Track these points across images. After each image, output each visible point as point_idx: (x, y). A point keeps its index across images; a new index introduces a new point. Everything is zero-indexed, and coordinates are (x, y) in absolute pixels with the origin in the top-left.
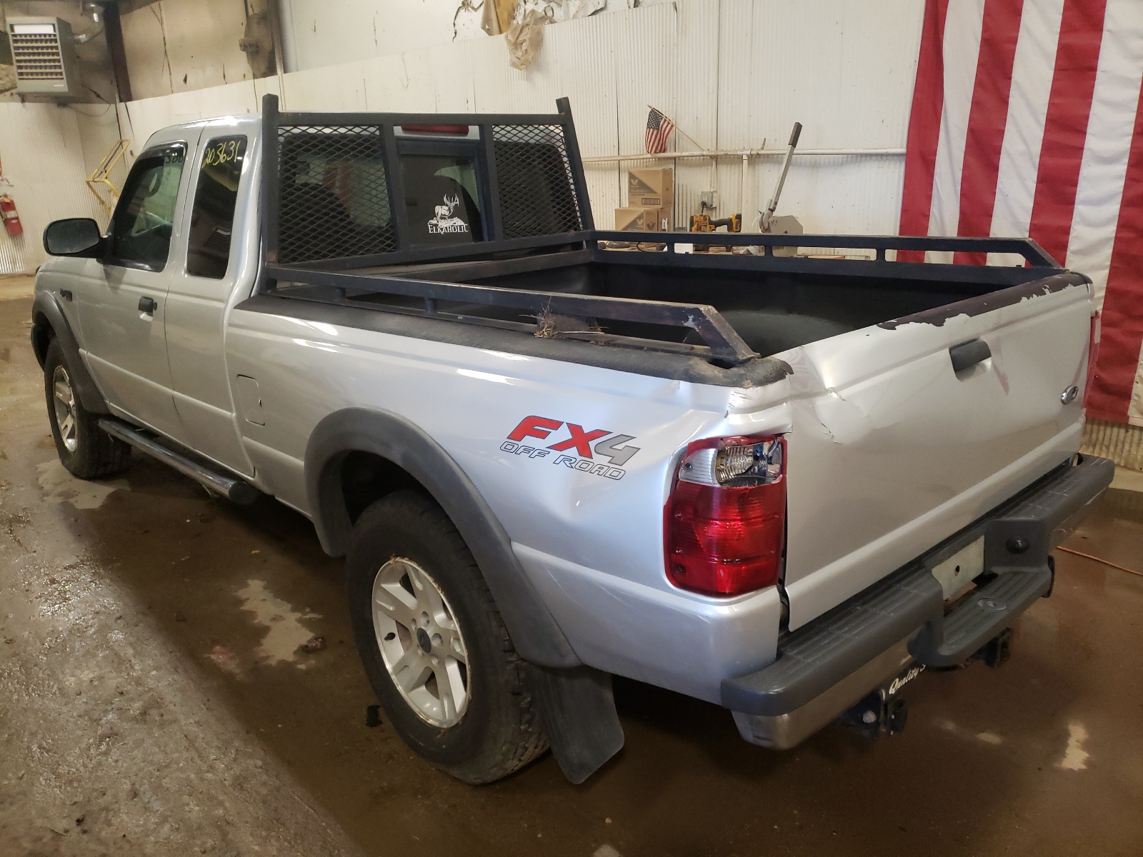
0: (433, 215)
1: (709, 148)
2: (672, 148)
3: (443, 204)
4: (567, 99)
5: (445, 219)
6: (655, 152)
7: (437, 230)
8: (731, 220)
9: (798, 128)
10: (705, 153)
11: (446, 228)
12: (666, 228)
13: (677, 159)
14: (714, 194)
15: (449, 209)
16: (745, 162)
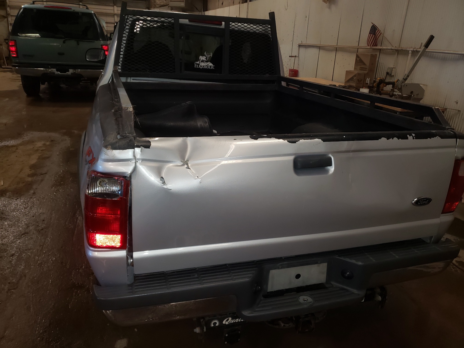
0: (198, 60)
1: (395, 45)
2: (380, 44)
3: (203, 55)
4: (274, 12)
5: (203, 62)
6: (373, 46)
7: (198, 66)
8: (394, 82)
9: (432, 38)
10: (393, 48)
11: (203, 66)
12: (369, 82)
13: (381, 50)
14: (394, 69)
15: (206, 58)
16: (410, 55)
